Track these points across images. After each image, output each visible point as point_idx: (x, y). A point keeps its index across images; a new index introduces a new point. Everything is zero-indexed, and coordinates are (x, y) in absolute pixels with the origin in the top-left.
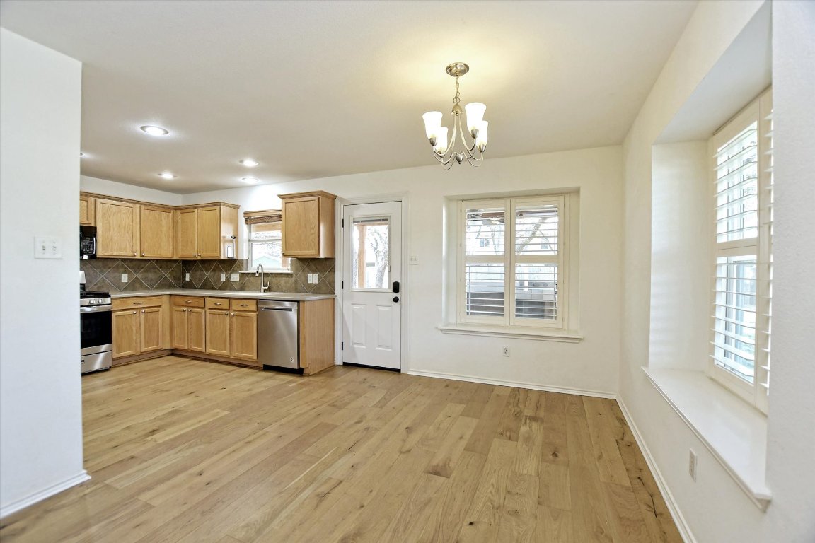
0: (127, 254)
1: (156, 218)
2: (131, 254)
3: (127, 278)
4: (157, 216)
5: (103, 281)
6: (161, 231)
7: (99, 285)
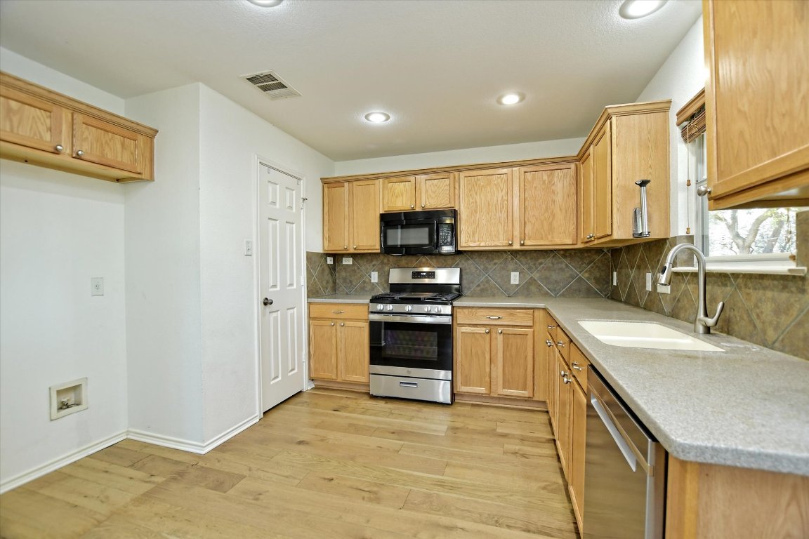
0: (499, 243)
1: (544, 182)
2: (505, 242)
3: (517, 278)
4: (545, 177)
5: (488, 282)
6: (554, 202)
7: (482, 286)
